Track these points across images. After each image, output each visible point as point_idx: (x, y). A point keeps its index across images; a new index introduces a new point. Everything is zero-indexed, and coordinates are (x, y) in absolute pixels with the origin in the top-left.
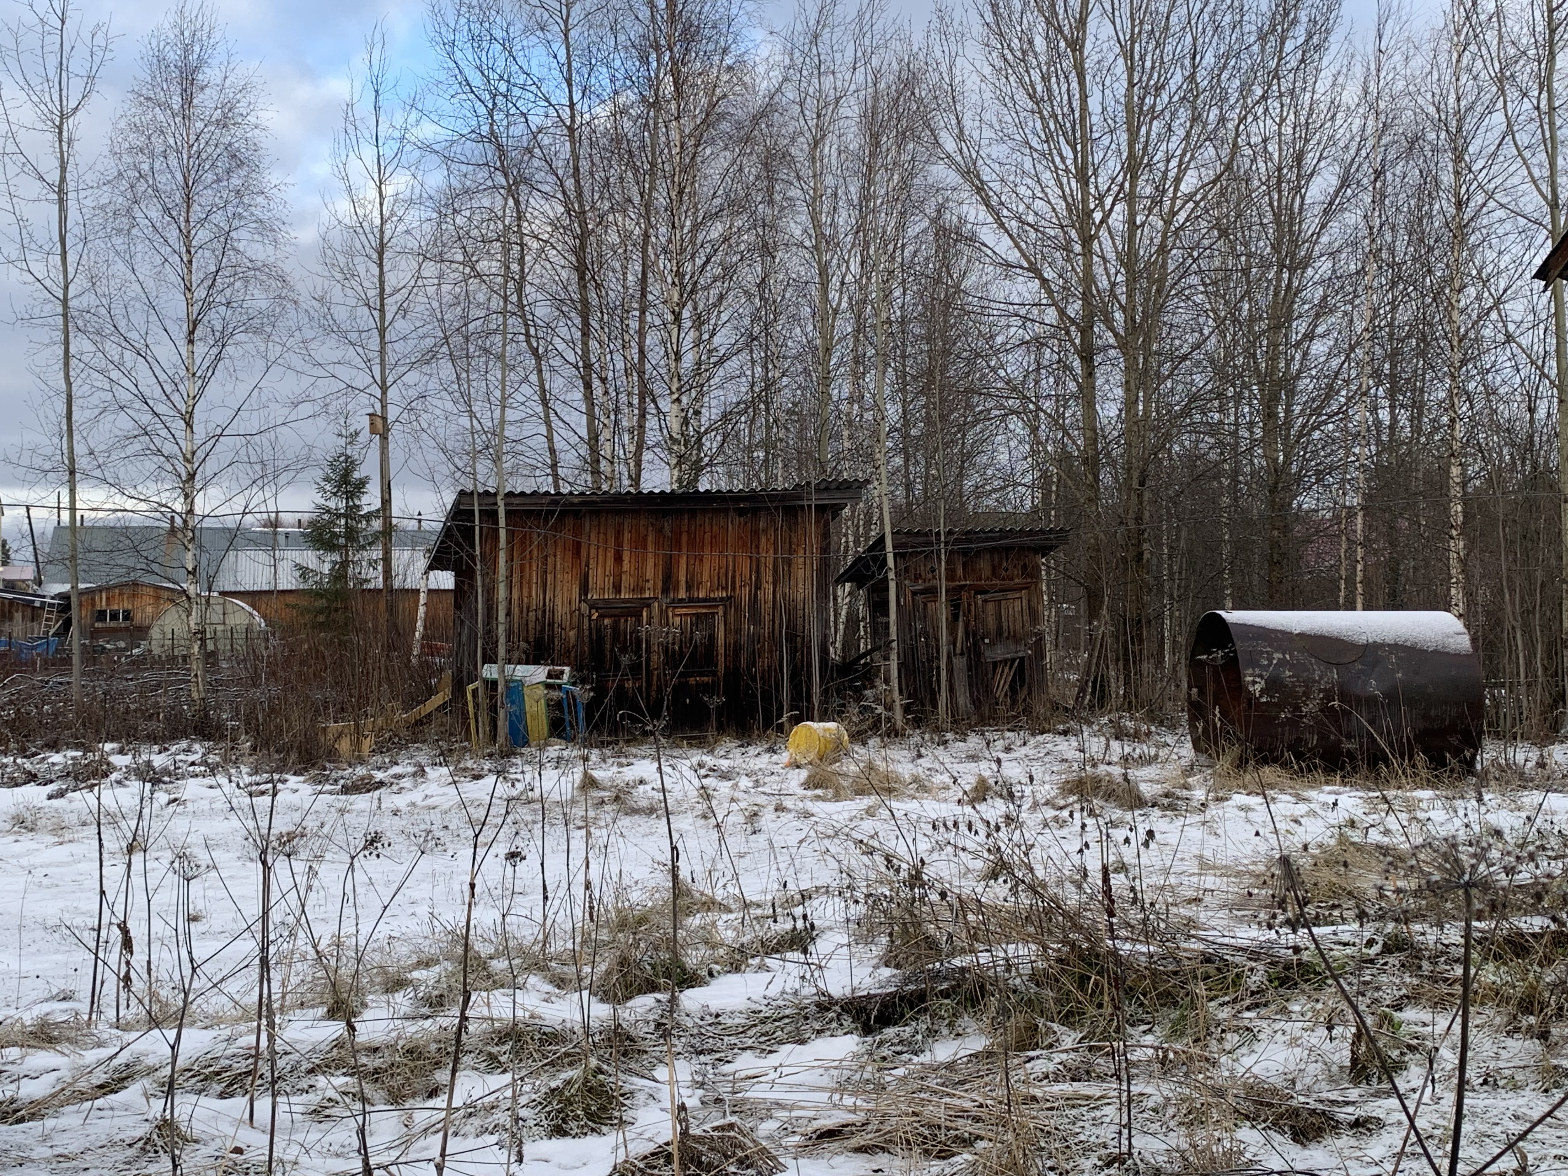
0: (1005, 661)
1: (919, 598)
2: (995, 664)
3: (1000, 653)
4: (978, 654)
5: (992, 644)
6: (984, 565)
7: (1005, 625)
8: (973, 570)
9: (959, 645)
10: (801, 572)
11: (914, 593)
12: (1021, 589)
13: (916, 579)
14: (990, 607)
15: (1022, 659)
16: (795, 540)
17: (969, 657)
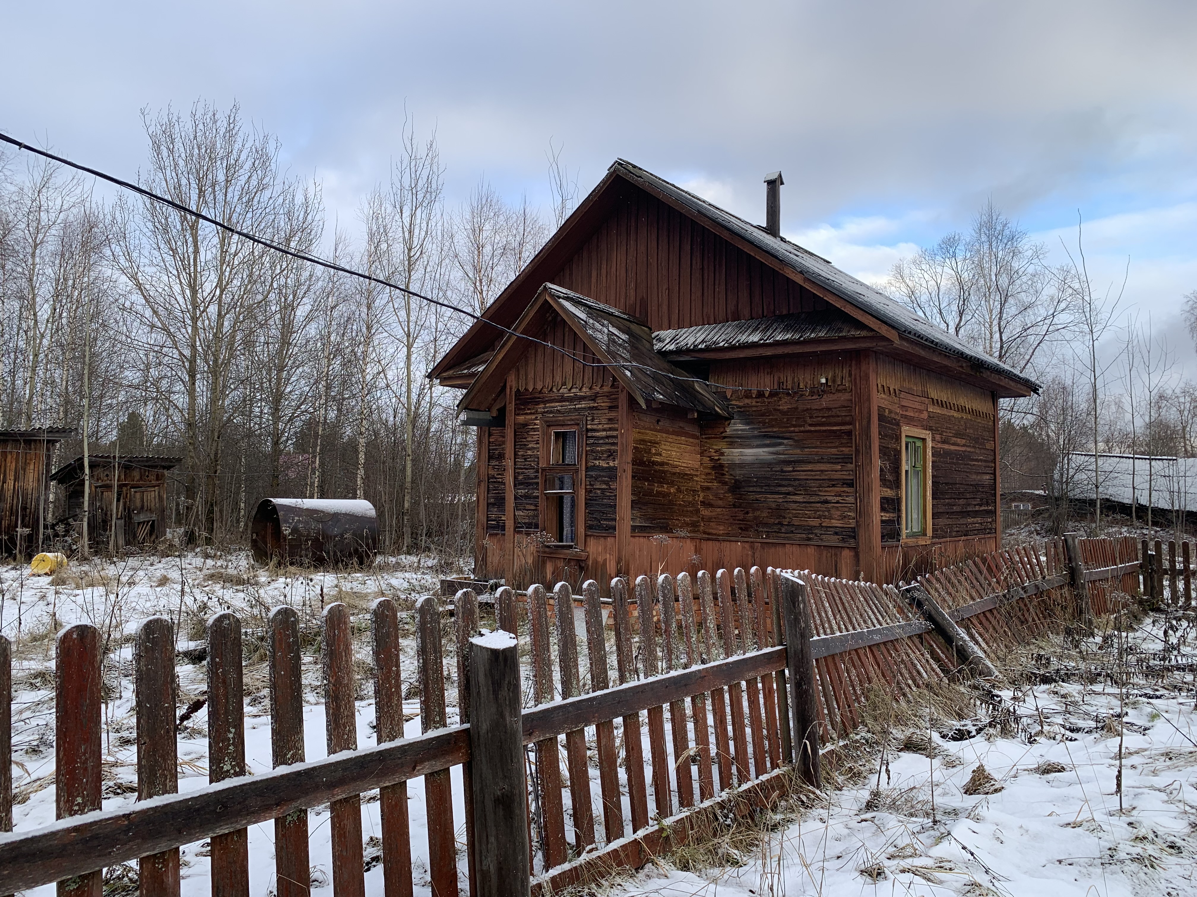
0: (144, 522)
1: (99, 490)
2: (139, 524)
3: (142, 518)
4: (130, 518)
5: (139, 513)
6: (136, 474)
7: (145, 504)
8: (130, 476)
9: (120, 514)
10: (32, 475)
11: (96, 487)
12: (154, 486)
13: (98, 480)
14: (138, 495)
15: (153, 521)
16: (28, 458)
17: (125, 521)
